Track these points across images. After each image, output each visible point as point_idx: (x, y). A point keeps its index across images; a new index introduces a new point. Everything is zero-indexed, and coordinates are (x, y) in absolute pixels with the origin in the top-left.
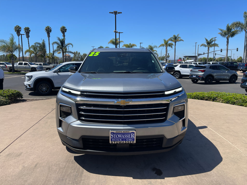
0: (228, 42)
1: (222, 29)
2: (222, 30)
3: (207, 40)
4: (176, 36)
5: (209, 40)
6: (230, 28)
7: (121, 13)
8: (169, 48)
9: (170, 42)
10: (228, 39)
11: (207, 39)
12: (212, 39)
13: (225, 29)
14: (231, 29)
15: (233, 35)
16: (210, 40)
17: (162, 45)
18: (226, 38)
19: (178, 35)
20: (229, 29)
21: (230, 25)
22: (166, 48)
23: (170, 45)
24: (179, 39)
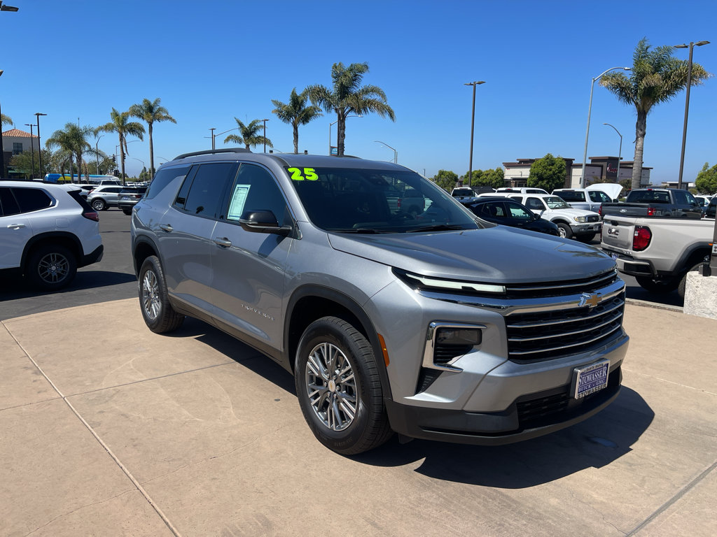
0: (296, 135)
1: (280, 100)
2: (280, 105)
3: (241, 125)
4: (152, 103)
5: (247, 125)
6: (300, 100)
7: (16, 9)
8: (129, 137)
9: (132, 120)
10: (296, 128)
11: (242, 121)
12: (254, 123)
13: (287, 102)
14: (302, 104)
15: (306, 117)
16: (251, 125)
17: (108, 128)
18: (291, 124)
19: (157, 101)
20: (297, 102)
21: (299, 93)
22: (122, 135)
23: (136, 129)
24: (164, 115)
